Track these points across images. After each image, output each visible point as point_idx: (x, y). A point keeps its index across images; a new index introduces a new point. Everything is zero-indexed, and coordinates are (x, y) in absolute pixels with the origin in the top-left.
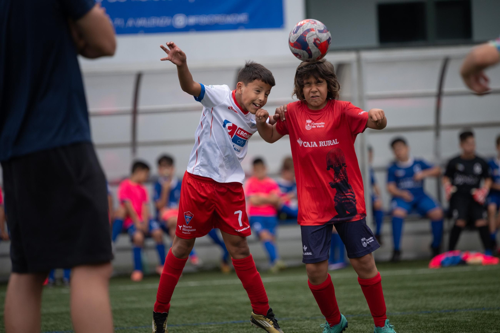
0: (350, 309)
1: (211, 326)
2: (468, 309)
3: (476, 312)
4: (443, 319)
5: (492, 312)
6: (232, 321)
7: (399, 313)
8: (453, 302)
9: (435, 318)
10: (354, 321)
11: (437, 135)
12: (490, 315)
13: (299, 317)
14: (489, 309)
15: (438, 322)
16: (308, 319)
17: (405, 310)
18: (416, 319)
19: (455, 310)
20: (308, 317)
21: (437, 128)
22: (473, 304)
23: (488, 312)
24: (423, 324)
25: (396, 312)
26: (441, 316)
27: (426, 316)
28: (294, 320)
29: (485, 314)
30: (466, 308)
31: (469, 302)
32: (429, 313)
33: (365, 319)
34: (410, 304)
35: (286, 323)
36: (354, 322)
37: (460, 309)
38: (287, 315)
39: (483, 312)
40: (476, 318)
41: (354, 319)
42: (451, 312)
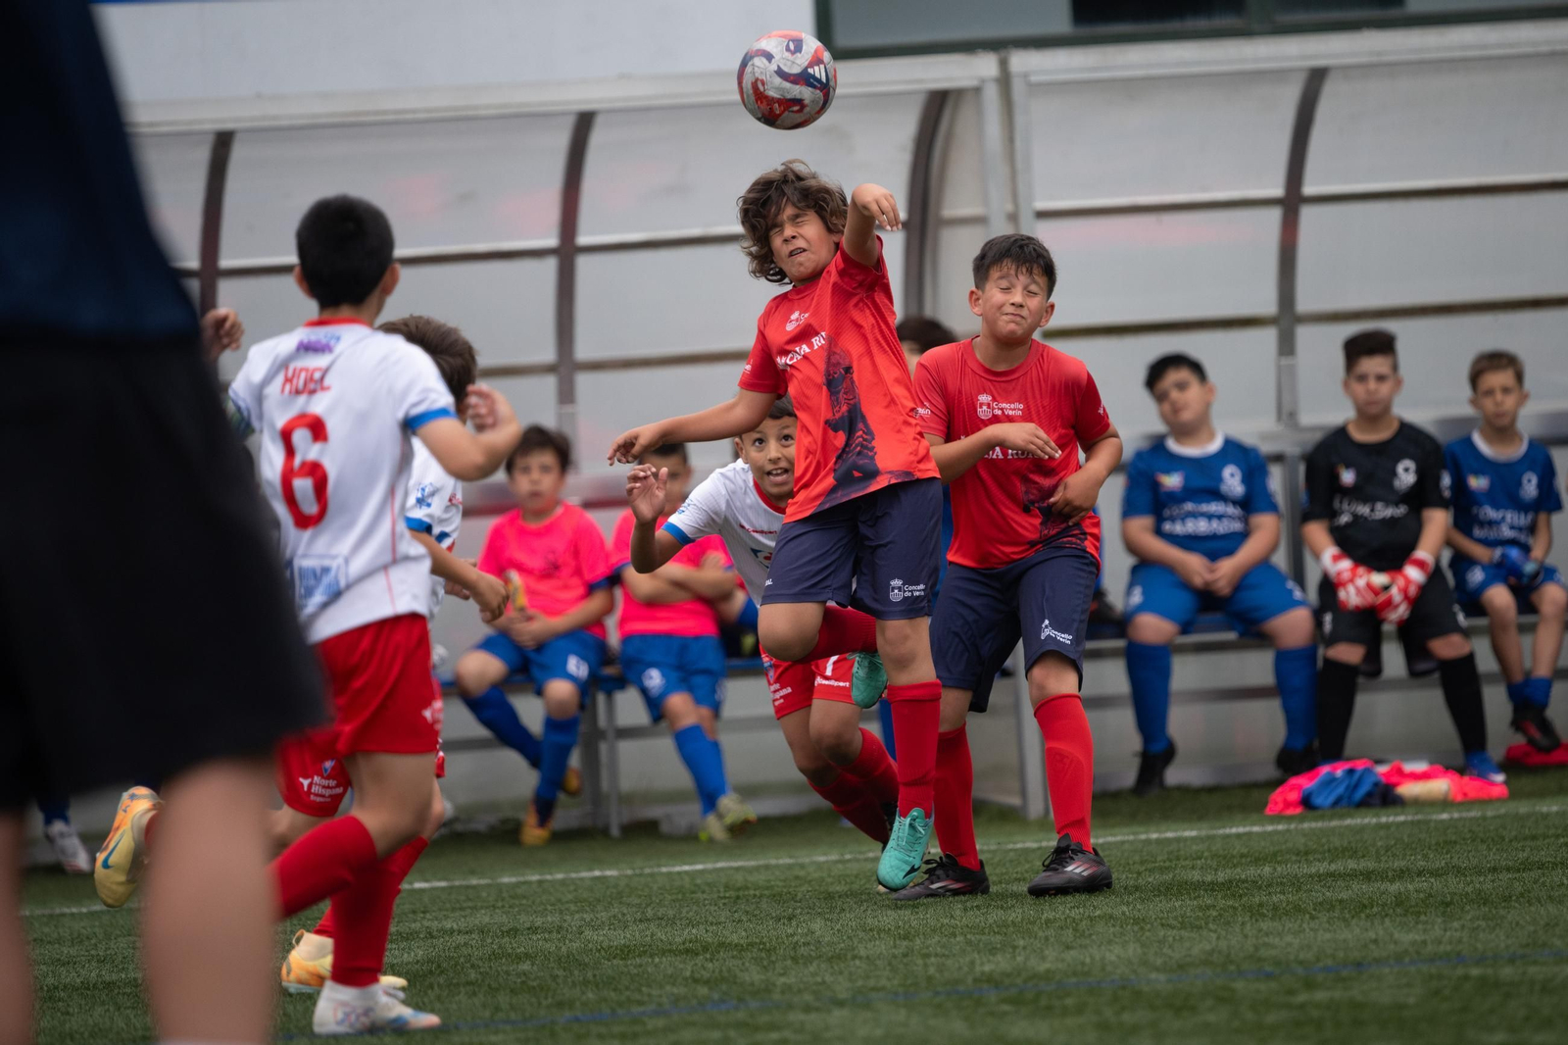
0: (987, 968)
1: (496, 1033)
2: (1407, 960)
3: (1434, 971)
4: (1321, 996)
5: (1490, 971)
6: (568, 1014)
7: (1162, 977)
8: (1353, 935)
9: (1291, 992)
10: (1006, 1008)
11: (1287, 346)
12: (1483, 981)
13: (808, 997)
14: (1480, 961)
15: (1302, 1006)
16: (841, 1004)
17: (1181, 967)
18: (1225, 998)
19: (1359, 965)
20: (843, 995)
21: (1287, 319)
22: (1424, 942)
23: (1475, 972)
24: (1249, 1016)
25: (1153, 976)
26: (1310, 985)
27: (1262, 986)
28: (790, 1007)
29: (1466, 978)
30: (1399, 958)
31: (1407, 937)
32: (1269, 976)
33: (1043, 1002)
34: (1200, 945)
35: (764, 1019)
36: (1005, 1014)
37: (1377, 961)
38: (768, 988)
39: (1460, 971)
40: (1437, 993)
41: (1004, 1001)
42: (1345, 973)
